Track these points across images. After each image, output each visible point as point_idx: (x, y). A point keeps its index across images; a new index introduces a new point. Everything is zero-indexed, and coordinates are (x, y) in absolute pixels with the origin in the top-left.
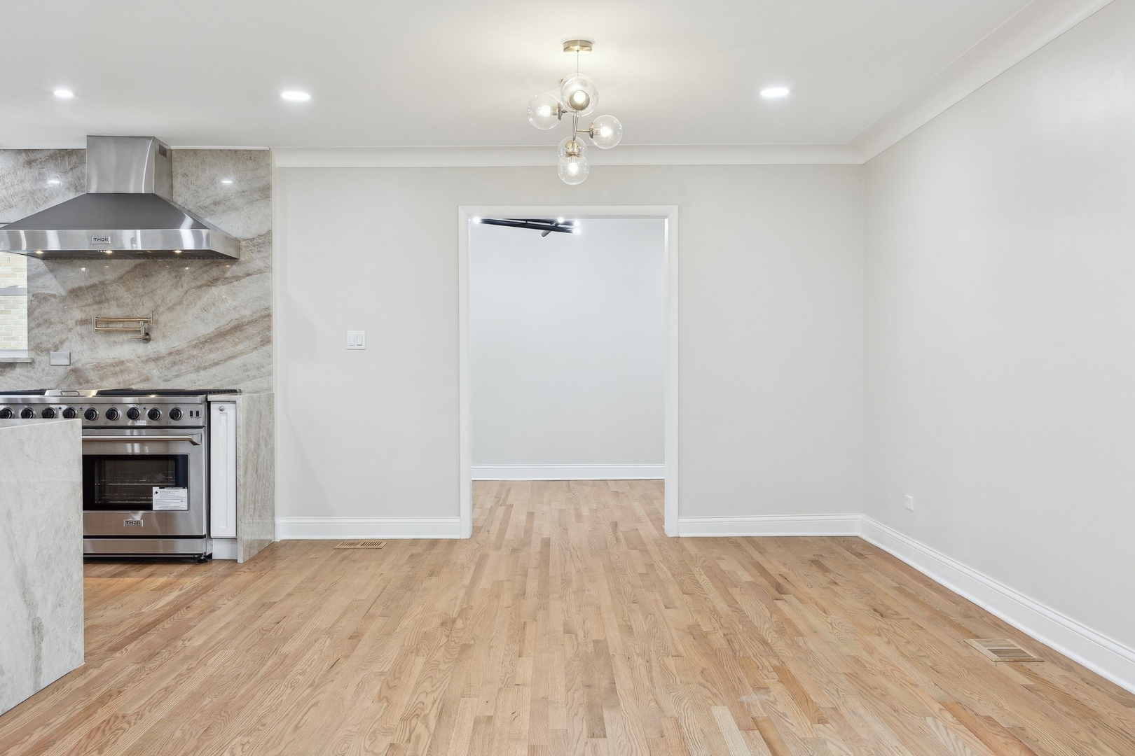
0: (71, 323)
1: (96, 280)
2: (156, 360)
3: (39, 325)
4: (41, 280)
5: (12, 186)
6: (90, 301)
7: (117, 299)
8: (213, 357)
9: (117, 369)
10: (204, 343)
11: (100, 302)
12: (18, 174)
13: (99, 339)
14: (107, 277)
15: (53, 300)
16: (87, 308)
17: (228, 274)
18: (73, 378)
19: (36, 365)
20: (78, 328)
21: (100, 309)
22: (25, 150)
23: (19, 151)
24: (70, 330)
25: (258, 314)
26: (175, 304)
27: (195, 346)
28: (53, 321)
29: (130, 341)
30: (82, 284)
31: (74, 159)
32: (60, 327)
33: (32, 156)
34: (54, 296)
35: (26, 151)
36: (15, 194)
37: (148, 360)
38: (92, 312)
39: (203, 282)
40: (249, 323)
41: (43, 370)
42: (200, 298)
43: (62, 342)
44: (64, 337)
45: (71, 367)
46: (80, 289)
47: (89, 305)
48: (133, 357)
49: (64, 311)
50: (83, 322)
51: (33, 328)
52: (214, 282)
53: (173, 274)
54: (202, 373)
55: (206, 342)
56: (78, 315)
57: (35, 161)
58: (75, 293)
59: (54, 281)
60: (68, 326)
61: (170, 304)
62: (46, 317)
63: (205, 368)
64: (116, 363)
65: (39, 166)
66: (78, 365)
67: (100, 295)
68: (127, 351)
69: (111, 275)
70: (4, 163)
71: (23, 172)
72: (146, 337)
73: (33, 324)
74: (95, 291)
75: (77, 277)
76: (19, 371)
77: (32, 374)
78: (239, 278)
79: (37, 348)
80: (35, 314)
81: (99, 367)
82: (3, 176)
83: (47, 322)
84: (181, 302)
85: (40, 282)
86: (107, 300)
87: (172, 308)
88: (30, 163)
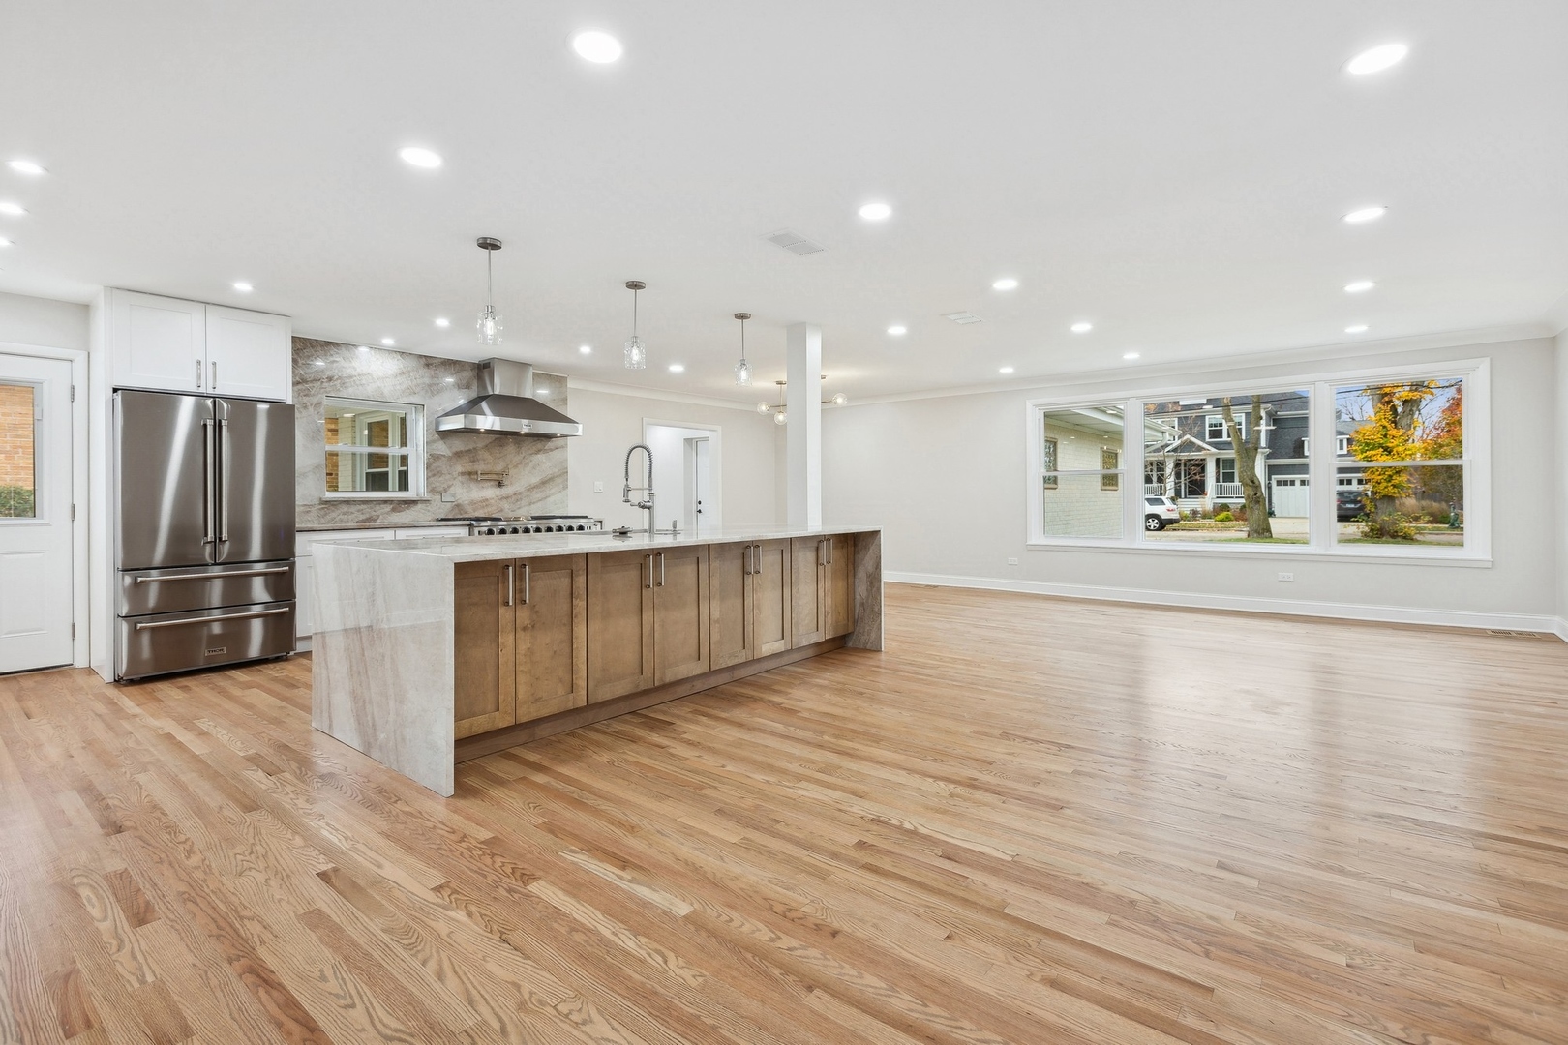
0: (455, 474)
1: (470, 447)
2: (507, 498)
3: (434, 475)
4: (436, 445)
5: (416, 379)
6: (468, 460)
7: (484, 460)
8: (538, 497)
9: (482, 505)
10: (533, 488)
11: (474, 461)
12: (420, 371)
13: (473, 485)
14: (478, 445)
15: (443, 458)
16: (465, 465)
17: (545, 448)
18: (457, 511)
19: (432, 503)
20: (460, 478)
21: (473, 465)
22: (424, 356)
23: (420, 356)
24: (455, 479)
25: (561, 472)
26: (517, 464)
27: (528, 490)
28: (443, 472)
29: (491, 486)
30: (462, 449)
31: (458, 367)
32: (448, 477)
33: (430, 361)
34: (444, 456)
35: (426, 357)
36: (417, 385)
37: (502, 499)
38: (469, 468)
39: (533, 452)
40: (556, 476)
41: (437, 505)
42: (531, 461)
43: (449, 487)
44: (451, 483)
45: (456, 503)
46: (461, 452)
47: (466, 463)
48: (493, 497)
49: (451, 467)
50: (463, 474)
51: (430, 477)
52: (538, 451)
53: (517, 446)
55: (535, 487)
56: (459, 469)
57: (431, 364)
58: (458, 454)
59: (444, 446)
60: (453, 476)
61: (515, 464)
62: (439, 470)
63: (534, 503)
66: (460, 502)
67: (473, 456)
68: (490, 492)
69: (480, 445)
70: (411, 363)
71: (423, 371)
72: (500, 484)
73: (430, 474)
74: (471, 454)
75: (458, 445)
76: (420, 506)
77: (429, 508)
78: (551, 450)
79: (432, 490)
80: (432, 467)
81: (473, 503)
82: (409, 371)
83: (440, 473)
84: (521, 463)
85: (434, 446)
86: (478, 460)
87: (516, 467)
88: (427, 365)
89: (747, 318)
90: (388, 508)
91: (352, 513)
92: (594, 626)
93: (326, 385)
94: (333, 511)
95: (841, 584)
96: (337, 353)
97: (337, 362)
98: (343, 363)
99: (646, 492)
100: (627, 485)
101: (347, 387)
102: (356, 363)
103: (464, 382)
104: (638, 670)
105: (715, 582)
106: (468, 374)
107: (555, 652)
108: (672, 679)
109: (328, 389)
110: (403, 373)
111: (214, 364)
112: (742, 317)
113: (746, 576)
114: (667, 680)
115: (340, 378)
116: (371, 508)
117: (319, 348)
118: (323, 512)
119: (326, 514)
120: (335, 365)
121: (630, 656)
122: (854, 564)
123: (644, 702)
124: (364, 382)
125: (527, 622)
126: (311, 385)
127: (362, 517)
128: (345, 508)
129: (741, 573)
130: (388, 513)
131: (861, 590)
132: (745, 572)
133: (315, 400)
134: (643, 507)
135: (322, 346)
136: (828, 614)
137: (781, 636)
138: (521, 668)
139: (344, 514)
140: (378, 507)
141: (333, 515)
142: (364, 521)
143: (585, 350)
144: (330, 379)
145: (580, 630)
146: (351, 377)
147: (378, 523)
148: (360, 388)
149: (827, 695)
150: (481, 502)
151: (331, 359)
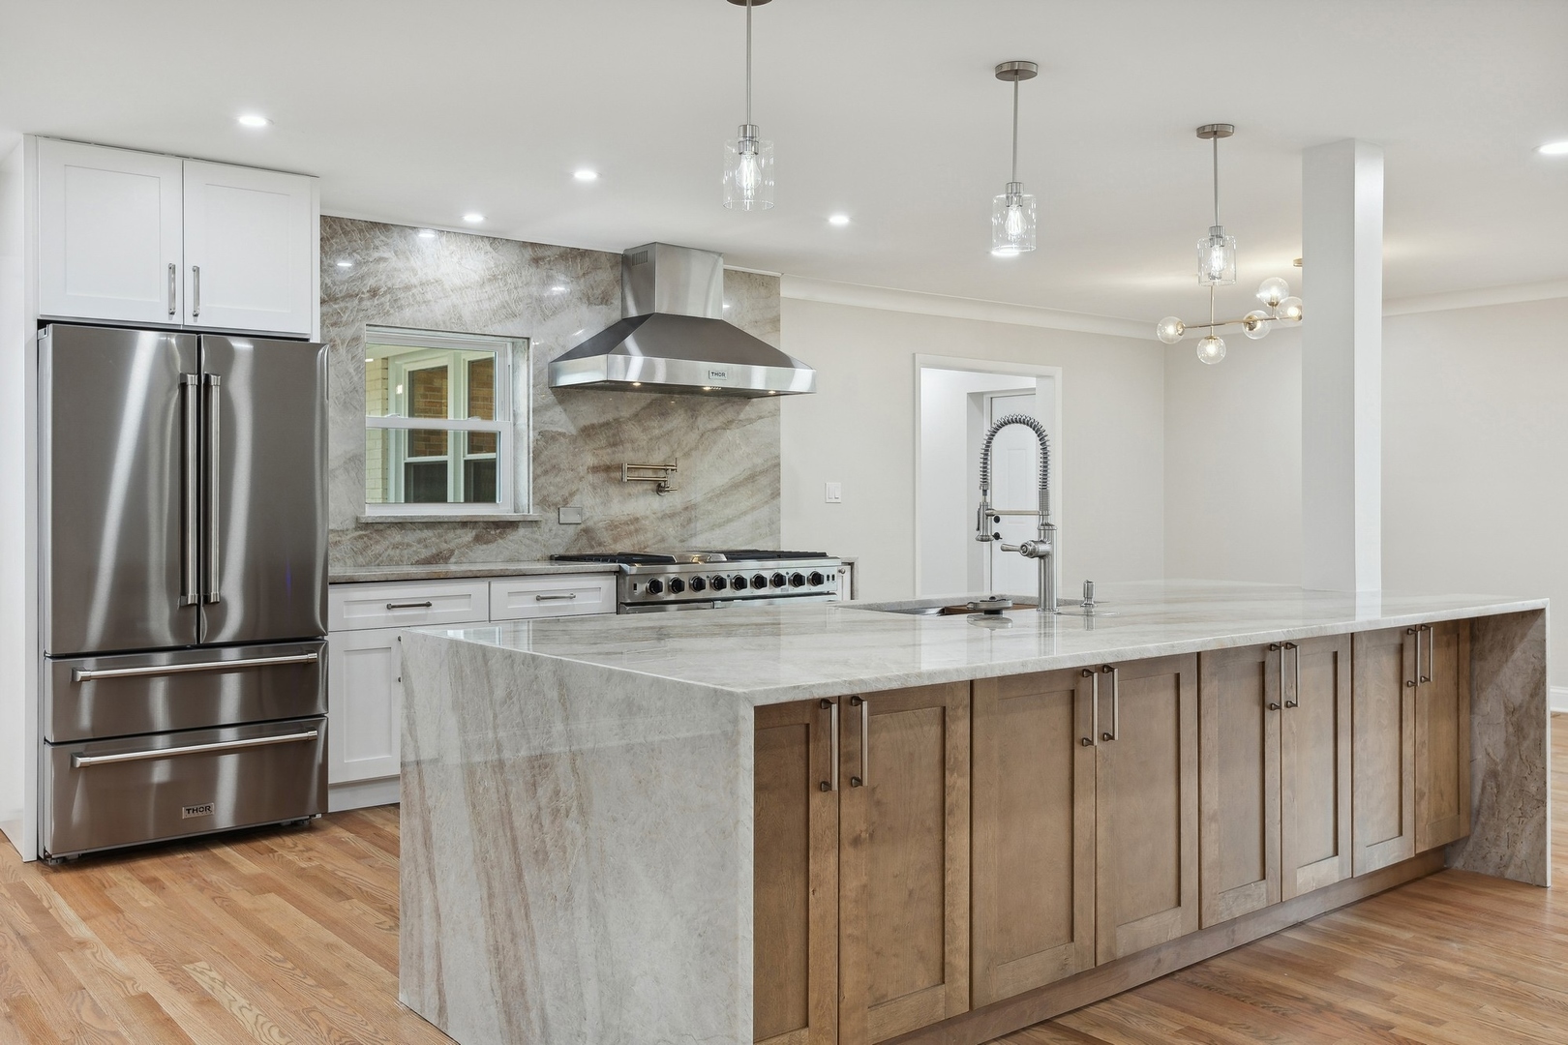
0: (582, 470)
1: (609, 417)
2: (672, 516)
3: (546, 472)
4: (549, 414)
5: (516, 288)
6: (603, 442)
7: (632, 442)
8: (729, 512)
9: (632, 527)
10: (719, 496)
11: (614, 445)
12: (523, 273)
13: (613, 490)
14: (622, 414)
15: (562, 440)
16: (600, 452)
17: (742, 416)
18: (584, 541)
19: (543, 525)
20: (590, 477)
21: (614, 453)
22: (532, 243)
23: (524, 244)
24: (581, 479)
25: (769, 463)
26: (691, 450)
27: (710, 500)
28: (562, 466)
29: (645, 493)
30: (595, 421)
31: (587, 262)
32: (570, 475)
33: (540, 253)
34: (563, 435)
35: (533, 245)
36: (518, 300)
37: (664, 517)
38: (606, 457)
39: (719, 424)
40: (762, 473)
41: (550, 530)
42: (715, 443)
43: (572, 494)
44: (574, 488)
45: (582, 526)
46: (593, 426)
47: (602, 448)
48: (648, 513)
49: (575, 455)
50: (595, 469)
51: (539, 476)
52: (728, 425)
53: (690, 414)
54: (718, 531)
55: (721, 494)
56: (590, 460)
57: (542, 259)
58: (588, 432)
59: (564, 416)
60: (579, 473)
61: (686, 449)
62: (554, 461)
63: (720, 526)
64: (630, 520)
65: (547, 266)
66: (590, 523)
67: (614, 435)
68: (643, 505)
69: (626, 412)
70: (508, 258)
71: (530, 273)
72: (660, 488)
73: (539, 471)
74: (607, 432)
75: (589, 413)
76: (522, 531)
77: (537, 536)
78: (751, 421)
79: (543, 502)
80: (543, 457)
81: (613, 526)
82: (505, 274)
83: (555, 469)
84: (696, 448)
85: (548, 416)
86: (622, 442)
87: (687, 455)
88: (536, 261)
89: (1226, 134)
90: (468, 536)
91: (409, 545)
92: (986, 833)
93: (367, 304)
94: (377, 542)
95: (1446, 727)
96: (387, 244)
97: (384, 259)
98: (394, 262)
99: (1034, 522)
100: (985, 505)
101: (401, 308)
102: (415, 262)
103: (598, 292)
104: (1064, 932)
105: (1210, 728)
106: (605, 276)
107: (911, 893)
108: (1130, 951)
109: (371, 312)
110: (494, 278)
111: (196, 270)
112: (1213, 132)
113: (1268, 713)
114: (1120, 954)
115: (390, 290)
116: (440, 536)
117: (356, 236)
118: (360, 544)
119: (366, 547)
120: (382, 265)
121: (1050, 899)
122: (1470, 684)
123: (1068, 1000)
124: (429, 296)
125: (861, 827)
126: (342, 304)
127: (425, 553)
128: (397, 536)
129: (1257, 710)
130: (468, 546)
131: (1490, 742)
132: (1264, 706)
133: (349, 332)
134: (1032, 554)
135: (361, 231)
136: (1422, 795)
137: (1330, 850)
138: (849, 931)
139: (395, 547)
140: (451, 535)
141: (378, 548)
142: (427, 561)
143: (839, 220)
144: (374, 293)
145: (958, 841)
146: (407, 288)
147: (453, 568)
148: (423, 307)
149: (1489, 1009)
150: (626, 523)
151: (376, 255)
